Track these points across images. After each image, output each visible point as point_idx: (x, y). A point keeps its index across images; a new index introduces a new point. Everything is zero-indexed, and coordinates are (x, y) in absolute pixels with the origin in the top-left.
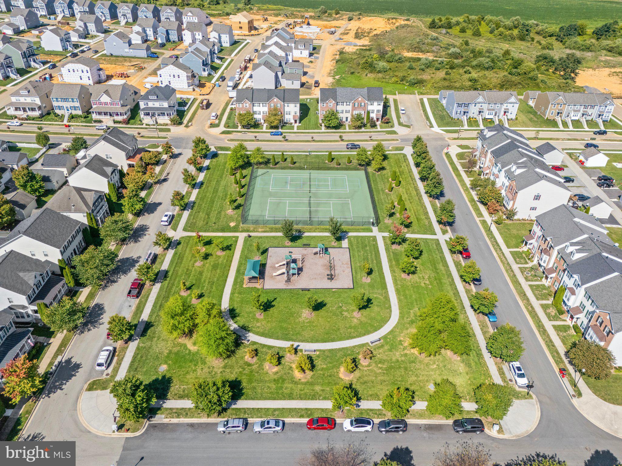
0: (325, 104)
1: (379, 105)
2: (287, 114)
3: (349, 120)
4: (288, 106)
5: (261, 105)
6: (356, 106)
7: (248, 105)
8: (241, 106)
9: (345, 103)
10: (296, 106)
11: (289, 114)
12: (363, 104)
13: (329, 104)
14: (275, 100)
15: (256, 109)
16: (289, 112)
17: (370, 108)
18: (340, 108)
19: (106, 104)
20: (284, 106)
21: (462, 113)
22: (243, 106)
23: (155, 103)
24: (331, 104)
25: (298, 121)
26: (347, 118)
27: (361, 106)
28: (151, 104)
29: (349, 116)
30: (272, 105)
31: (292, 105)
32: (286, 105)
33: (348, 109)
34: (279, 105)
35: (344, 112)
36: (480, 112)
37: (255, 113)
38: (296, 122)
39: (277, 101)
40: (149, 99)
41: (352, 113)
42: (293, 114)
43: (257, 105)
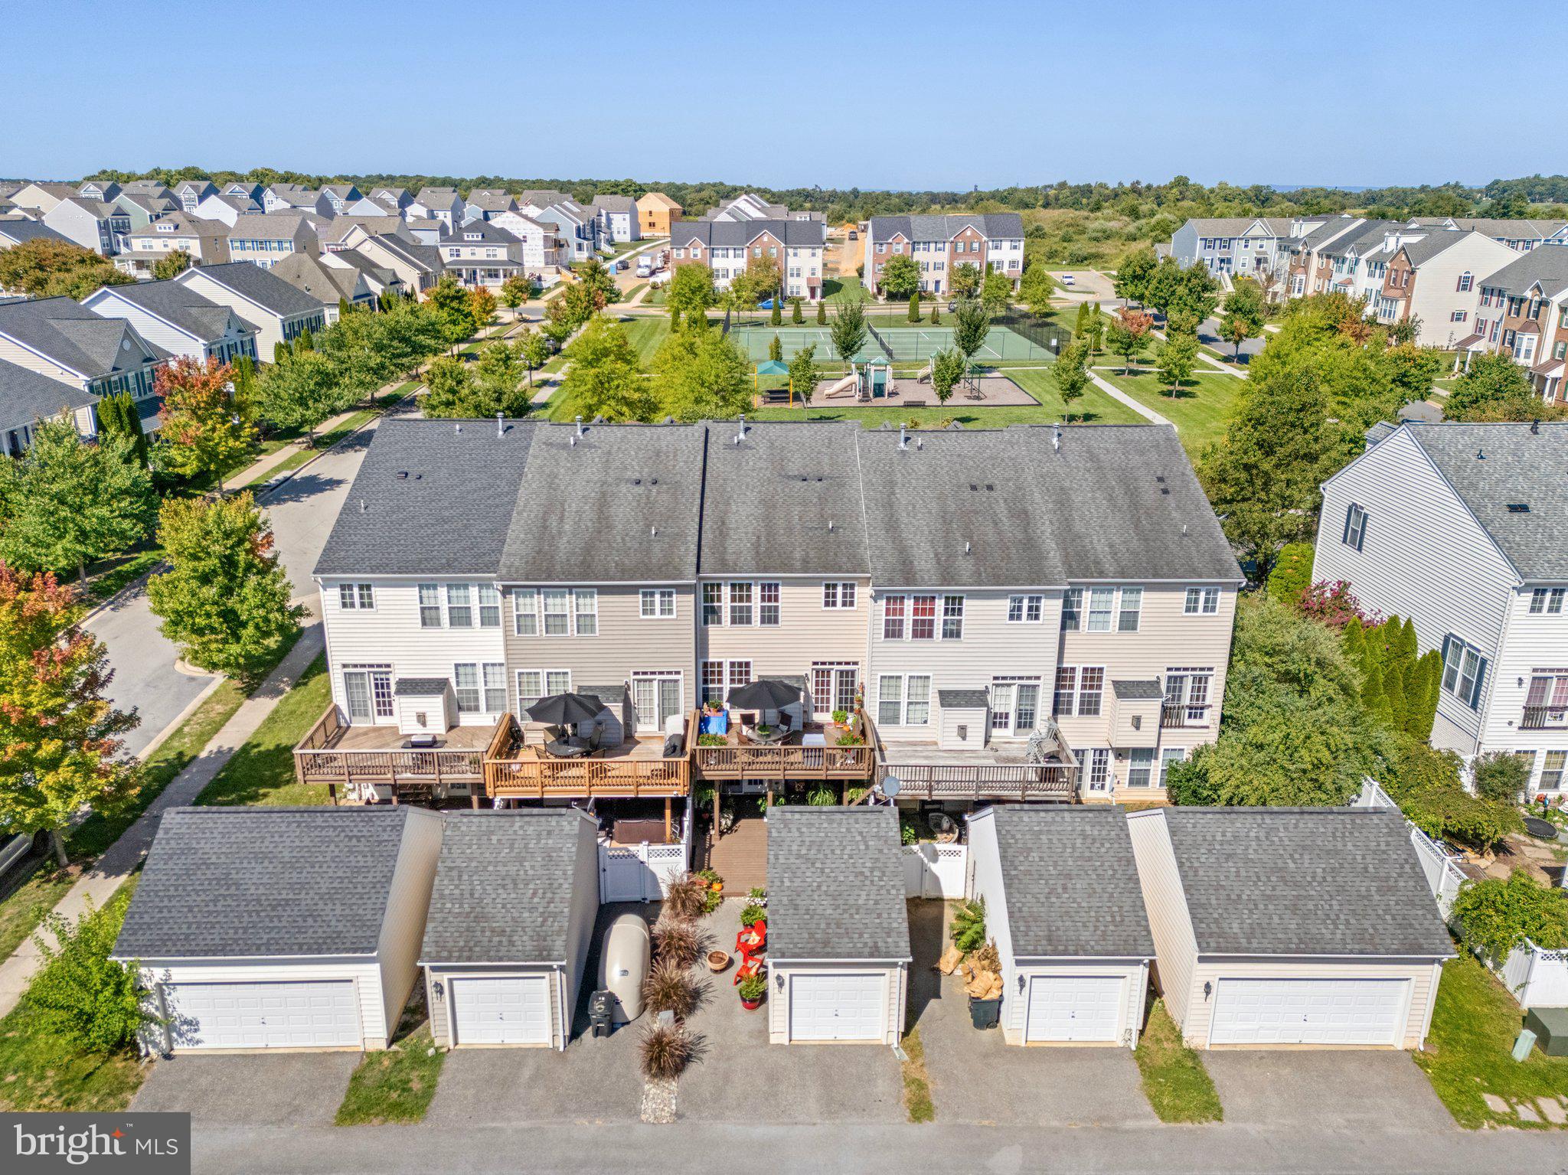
0: (884, 247)
1: (1015, 247)
2: (792, 275)
3: (943, 286)
4: (795, 255)
5: (731, 252)
6: (960, 250)
7: (699, 252)
8: (683, 256)
9: (933, 245)
10: (814, 255)
11: (798, 275)
12: (976, 246)
13: (895, 247)
14: (765, 239)
15: (718, 263)
16: (798, 269)
17: (993, 255)
18: (920, 256)
20: (787, 254)
21: (1217, 263)
22: (687, 255)
23: (477, 250)
24: (900, 247)
25: (819, 292)
26: (938, 283)
27: (972, 250)
28: (466, 254)
29: (943, 276)
30: (758, 251)
31: (805, 253)
32: (791, 251)
33: (938, 261)
34: (774, 251)
35: (931, 267)
36: (1259, 261)
37: (715, 273)
38: (813, 296)
39: (770, 242)
40: (463, 240)
41: (951, 267)
42: (806, 274)
43: (720, 252)
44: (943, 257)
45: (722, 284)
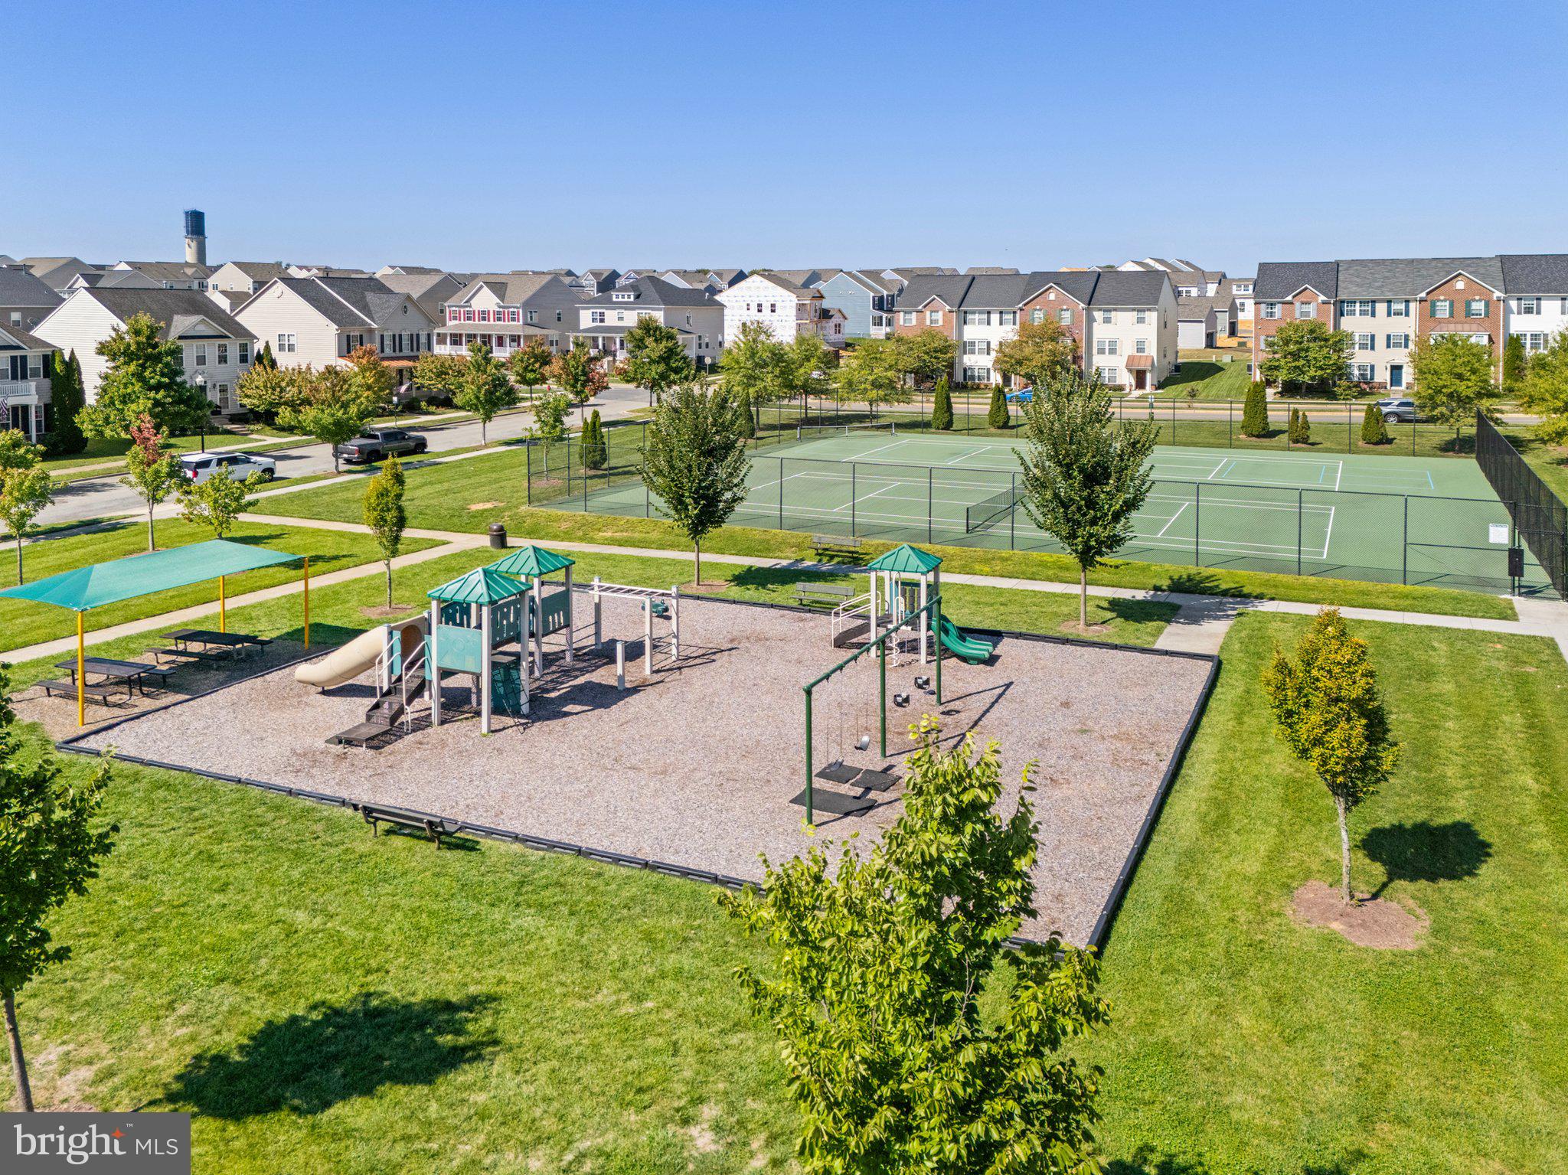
0: (1278, 310)
2: (1101, 351)
3: (1408, 375)
4: (1107, 320)
5: (995, 317)
6: (1443, 314)
7: (939, 316)
8: (914, 322)
9: (1381, 308)
10: (1141, 320)
11: (1113, 351)
12: (1478, 306)
13: (1299, 306)
14: (1052, 297)
15: (972, 332)
16: (1113, 343)
17: (1520, 324)
18: (1354, 324)
19: (484, 315)
20: (1091, 320)
22: (920, 322)
23: (626, 314)
24: (1311, 309)
25: (1151, 380)
26: (1396, 370)
27: (1468, 313)
28: (611, 318)
29: (1407, 357)
30: (1039, 315)
31: (1124, 319)
32: (1098, 315)
33: (1396, 332)
34: (1067, 315)
35: (1381, 342)
37: (967, 347)
38: (1140, 383)
39: (1059, 301)
40: (611, 302)
41: (1422, 343)
42: (1127, 349)
43: (977, 316)
44: (1408, 325)
45: (978, 362)
